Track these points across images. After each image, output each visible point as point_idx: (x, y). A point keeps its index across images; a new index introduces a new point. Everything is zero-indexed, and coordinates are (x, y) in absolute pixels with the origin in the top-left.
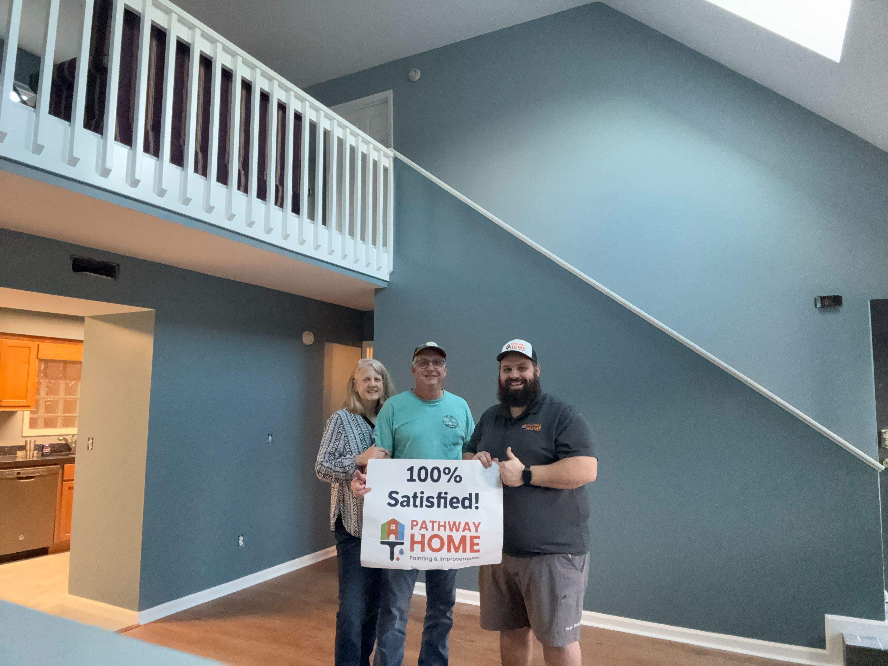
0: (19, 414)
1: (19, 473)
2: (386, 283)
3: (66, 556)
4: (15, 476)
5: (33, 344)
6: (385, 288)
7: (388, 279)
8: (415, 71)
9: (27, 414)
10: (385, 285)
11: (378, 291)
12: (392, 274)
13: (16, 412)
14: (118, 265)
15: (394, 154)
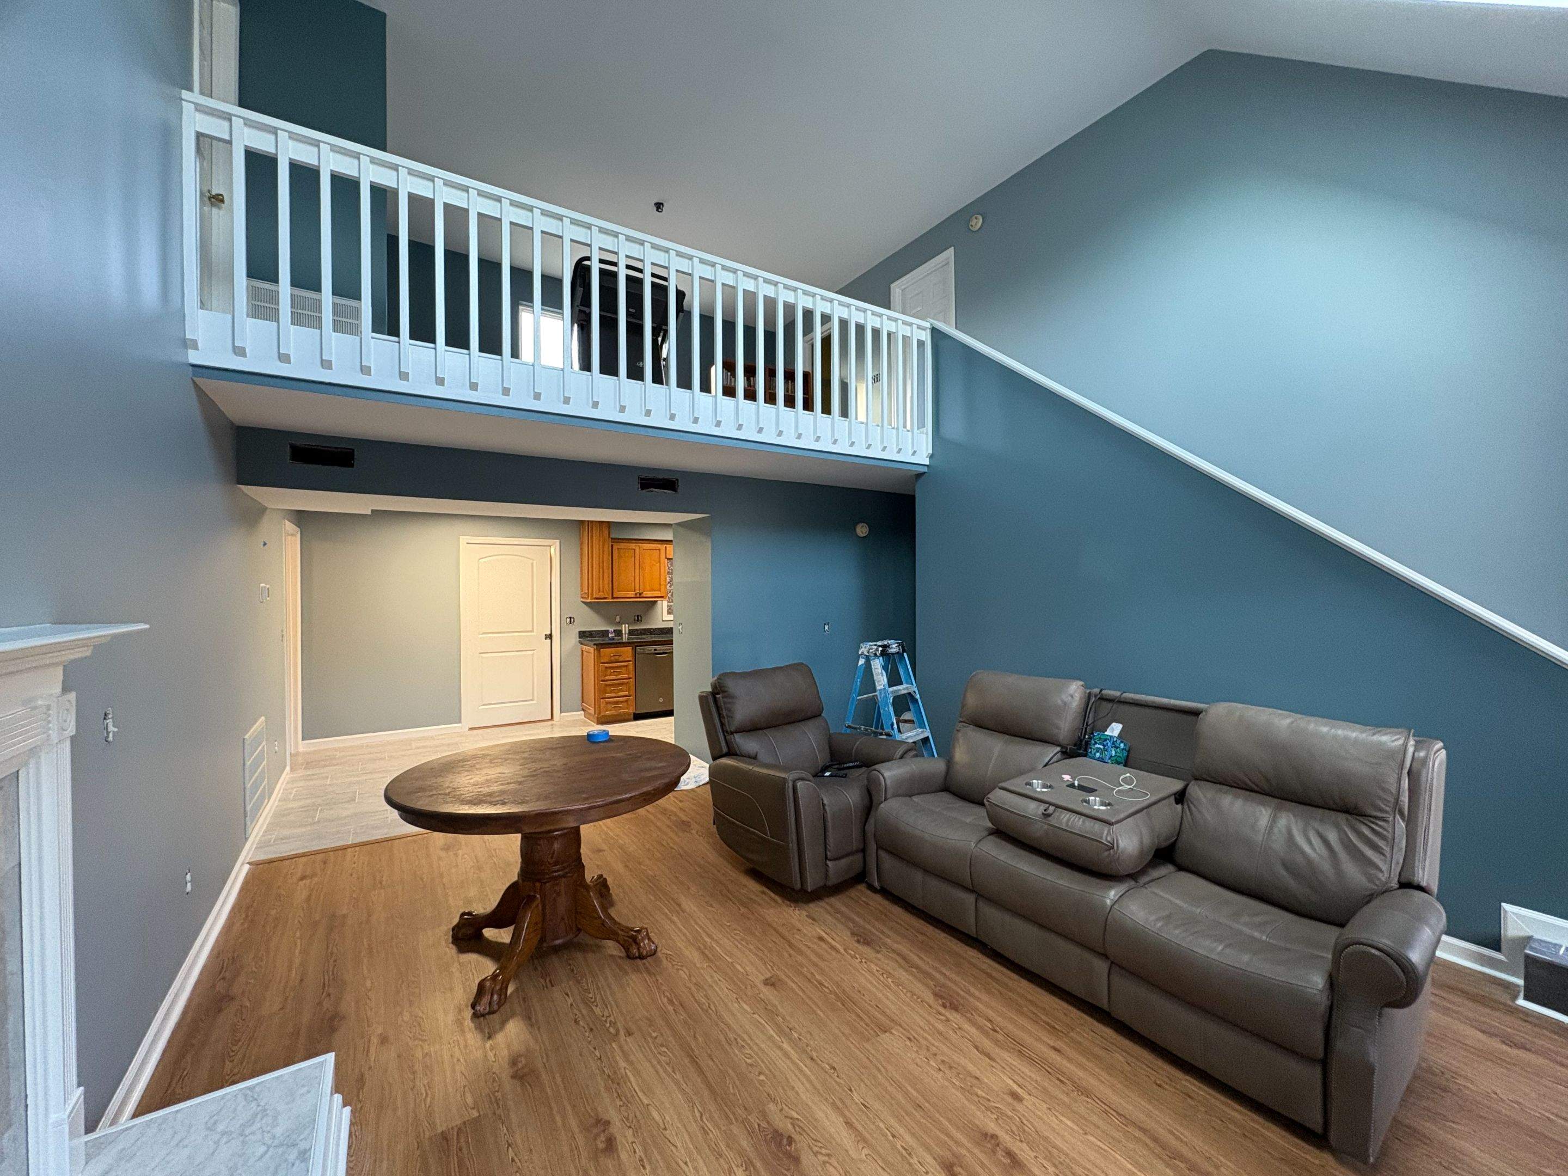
0: (659, 602)
1: (655, 650)
2: (926, 467)
3: (671, 719)
4: (653, 651)
5: (662, 547)
6: (924, 473)
7: (928, 464)
8: (976, 218)
9: (665, 603)
10: (925, 469)
11: (920, 475)
12: (931, 457)
13: (657, 601)
14: (677, 480)
15: (931, 324)
